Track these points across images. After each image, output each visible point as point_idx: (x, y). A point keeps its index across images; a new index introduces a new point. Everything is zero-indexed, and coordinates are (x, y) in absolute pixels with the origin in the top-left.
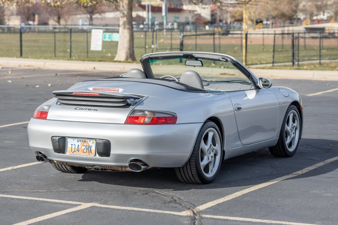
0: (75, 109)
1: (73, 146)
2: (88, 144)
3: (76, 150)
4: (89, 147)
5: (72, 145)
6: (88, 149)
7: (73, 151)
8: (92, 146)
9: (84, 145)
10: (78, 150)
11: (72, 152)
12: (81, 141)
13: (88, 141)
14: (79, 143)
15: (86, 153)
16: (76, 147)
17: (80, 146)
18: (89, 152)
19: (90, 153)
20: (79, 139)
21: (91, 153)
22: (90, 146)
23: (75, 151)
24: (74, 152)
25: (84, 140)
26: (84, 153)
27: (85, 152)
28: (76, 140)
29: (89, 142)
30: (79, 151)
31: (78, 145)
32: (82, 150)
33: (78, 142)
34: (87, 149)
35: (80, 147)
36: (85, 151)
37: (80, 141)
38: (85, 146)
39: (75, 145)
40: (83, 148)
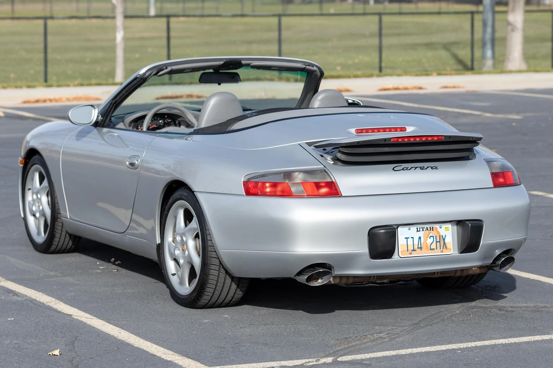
0: (393, 170)
1: (410, 241)
2: (438, 233)
3: (416, 247)
4: (441, 237)
5: (407, 238)
6: (440, 242)
7: (410, 251)
8: (446, 235)
9: (431, 235)
10: (419, 246)
11: (408, 253)
12: (424, 229)
13: (437, 228)
14: (421, 234)
16: (416, 242)
17: (422, 239)
18: (442, 247)
19: (444, 250)
20: (419, 226)
21: (446, 248)
23: (414, 250)
24: (413, 252)
25: (428, 227)
26: (431, 251)
27: (434, 249)
28: (414, 228)
29: (439, 230)
30: (421, 248)
31: (420, 238)
32: (427, 246)
33: (418, 231)
34: (437, 242)
35: (422, 242)
36: (434, 246)
37: (421, 230)
38: (432, 238)
39: (413, 238)
40: (430, 241)
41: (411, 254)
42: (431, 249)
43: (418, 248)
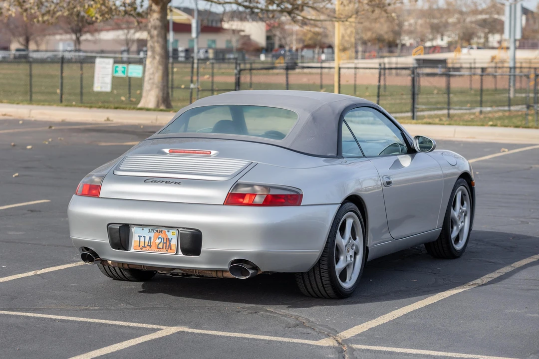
0: (145, 181)
1: (142, 239)
2: (166, 235)
3: (146, 244)
5: (140, 236)
6: (166, 243)
7: (141, 247)
8: (171, 239)
9: (160, 236)
10: (149, 244)
11: (139, 248)
12: (155, 231)
13: (165, 232)
14: (152, 235)
15: (163, 250)
16: (147, 240)
17: (152, 239)
18: (167, 248)
19: (169, 250)
20: (151, 228)
21: (171, 249)
22: (169, 239)
23: (144, 247)
25: (158, 230)
26: (159, 250)
27: (161, 248)
28: (146, 230)
29: (167, 233)
30: (150, 246)
31: (150, 238)
32: (156, 244)
33: (149, 232)
34: (163, 243)
35: (152, 241)
36: (161, 246)
37: (152, 231)
38: (160, 239)
39: (145, 237)
40: (158, 241)
41: (142, 249)
42: (158, 248)
43: (148, 246)
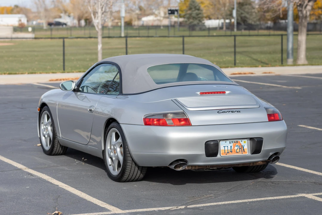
0: (218, 113)
1: (226, 148)
2: (241, 144)
3: (229, 151)
5: (224, 147)
6: (241, 148)
8: (244, 146)
9: (237, 145)
11: (225, 154)
12: (233, 142)
14: (232, 144)
15: (240, 153)
16: (229, 149)
17: (232, 147)
18: (242, 151)
19: (243, 153)
20: (231, 141)
21: (244, 152)
22: (242, 146)
23: (228, 153)
25: (235, 141)
28: (228, 142)
29: (241, 142)
30: (232, 152)
32: (235, 150)
33: (230, 143)
35: (232, 149)
37: (232, 142)
39: (227, 146)
40: (236, 148)
42: (237, 152)
